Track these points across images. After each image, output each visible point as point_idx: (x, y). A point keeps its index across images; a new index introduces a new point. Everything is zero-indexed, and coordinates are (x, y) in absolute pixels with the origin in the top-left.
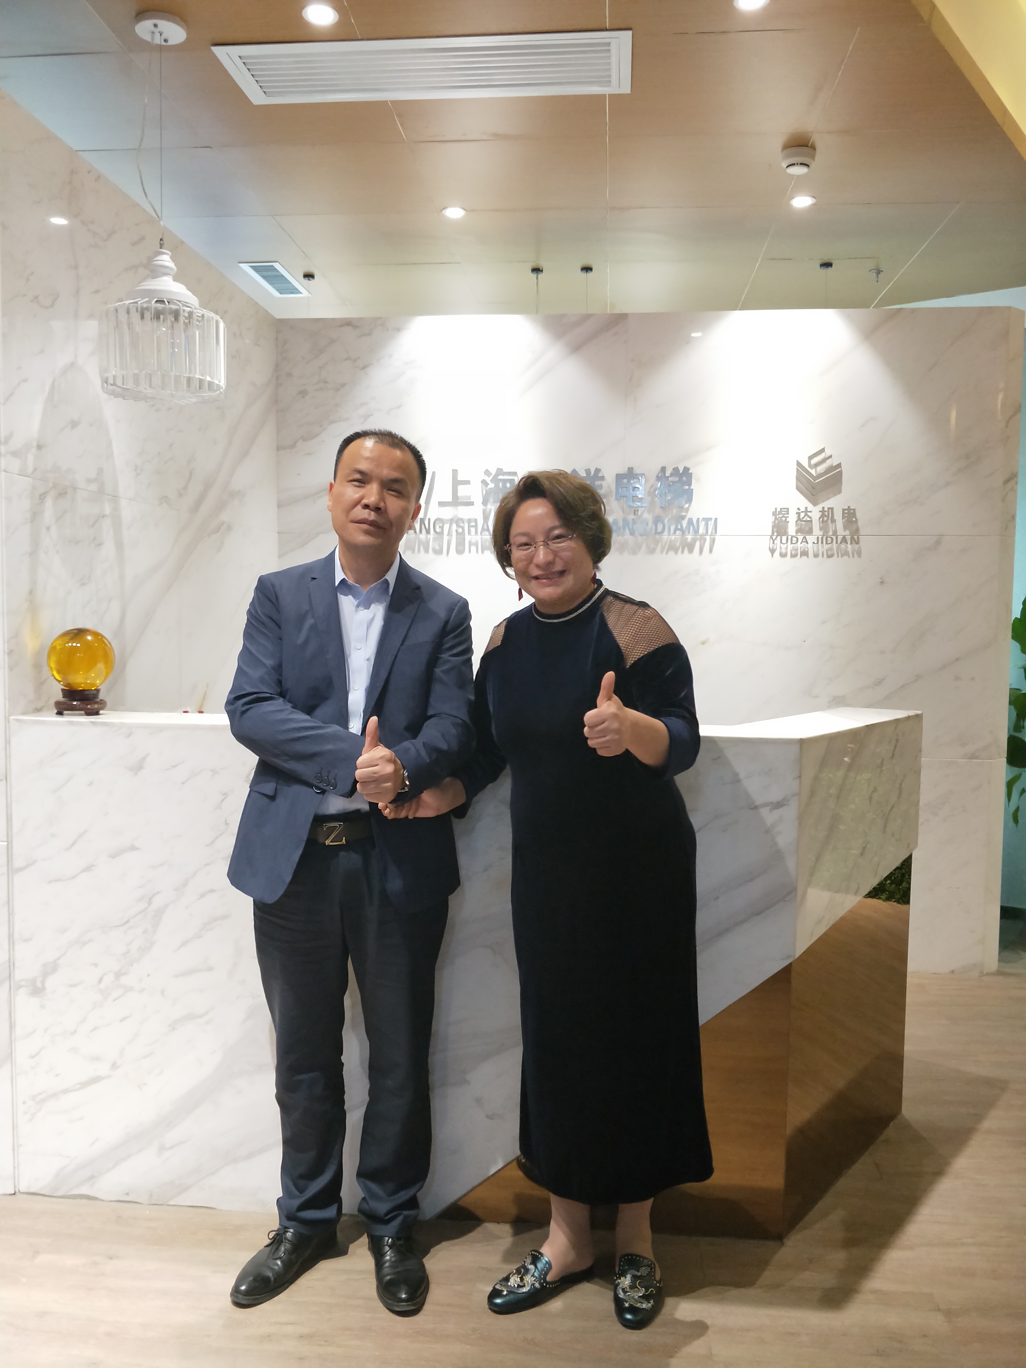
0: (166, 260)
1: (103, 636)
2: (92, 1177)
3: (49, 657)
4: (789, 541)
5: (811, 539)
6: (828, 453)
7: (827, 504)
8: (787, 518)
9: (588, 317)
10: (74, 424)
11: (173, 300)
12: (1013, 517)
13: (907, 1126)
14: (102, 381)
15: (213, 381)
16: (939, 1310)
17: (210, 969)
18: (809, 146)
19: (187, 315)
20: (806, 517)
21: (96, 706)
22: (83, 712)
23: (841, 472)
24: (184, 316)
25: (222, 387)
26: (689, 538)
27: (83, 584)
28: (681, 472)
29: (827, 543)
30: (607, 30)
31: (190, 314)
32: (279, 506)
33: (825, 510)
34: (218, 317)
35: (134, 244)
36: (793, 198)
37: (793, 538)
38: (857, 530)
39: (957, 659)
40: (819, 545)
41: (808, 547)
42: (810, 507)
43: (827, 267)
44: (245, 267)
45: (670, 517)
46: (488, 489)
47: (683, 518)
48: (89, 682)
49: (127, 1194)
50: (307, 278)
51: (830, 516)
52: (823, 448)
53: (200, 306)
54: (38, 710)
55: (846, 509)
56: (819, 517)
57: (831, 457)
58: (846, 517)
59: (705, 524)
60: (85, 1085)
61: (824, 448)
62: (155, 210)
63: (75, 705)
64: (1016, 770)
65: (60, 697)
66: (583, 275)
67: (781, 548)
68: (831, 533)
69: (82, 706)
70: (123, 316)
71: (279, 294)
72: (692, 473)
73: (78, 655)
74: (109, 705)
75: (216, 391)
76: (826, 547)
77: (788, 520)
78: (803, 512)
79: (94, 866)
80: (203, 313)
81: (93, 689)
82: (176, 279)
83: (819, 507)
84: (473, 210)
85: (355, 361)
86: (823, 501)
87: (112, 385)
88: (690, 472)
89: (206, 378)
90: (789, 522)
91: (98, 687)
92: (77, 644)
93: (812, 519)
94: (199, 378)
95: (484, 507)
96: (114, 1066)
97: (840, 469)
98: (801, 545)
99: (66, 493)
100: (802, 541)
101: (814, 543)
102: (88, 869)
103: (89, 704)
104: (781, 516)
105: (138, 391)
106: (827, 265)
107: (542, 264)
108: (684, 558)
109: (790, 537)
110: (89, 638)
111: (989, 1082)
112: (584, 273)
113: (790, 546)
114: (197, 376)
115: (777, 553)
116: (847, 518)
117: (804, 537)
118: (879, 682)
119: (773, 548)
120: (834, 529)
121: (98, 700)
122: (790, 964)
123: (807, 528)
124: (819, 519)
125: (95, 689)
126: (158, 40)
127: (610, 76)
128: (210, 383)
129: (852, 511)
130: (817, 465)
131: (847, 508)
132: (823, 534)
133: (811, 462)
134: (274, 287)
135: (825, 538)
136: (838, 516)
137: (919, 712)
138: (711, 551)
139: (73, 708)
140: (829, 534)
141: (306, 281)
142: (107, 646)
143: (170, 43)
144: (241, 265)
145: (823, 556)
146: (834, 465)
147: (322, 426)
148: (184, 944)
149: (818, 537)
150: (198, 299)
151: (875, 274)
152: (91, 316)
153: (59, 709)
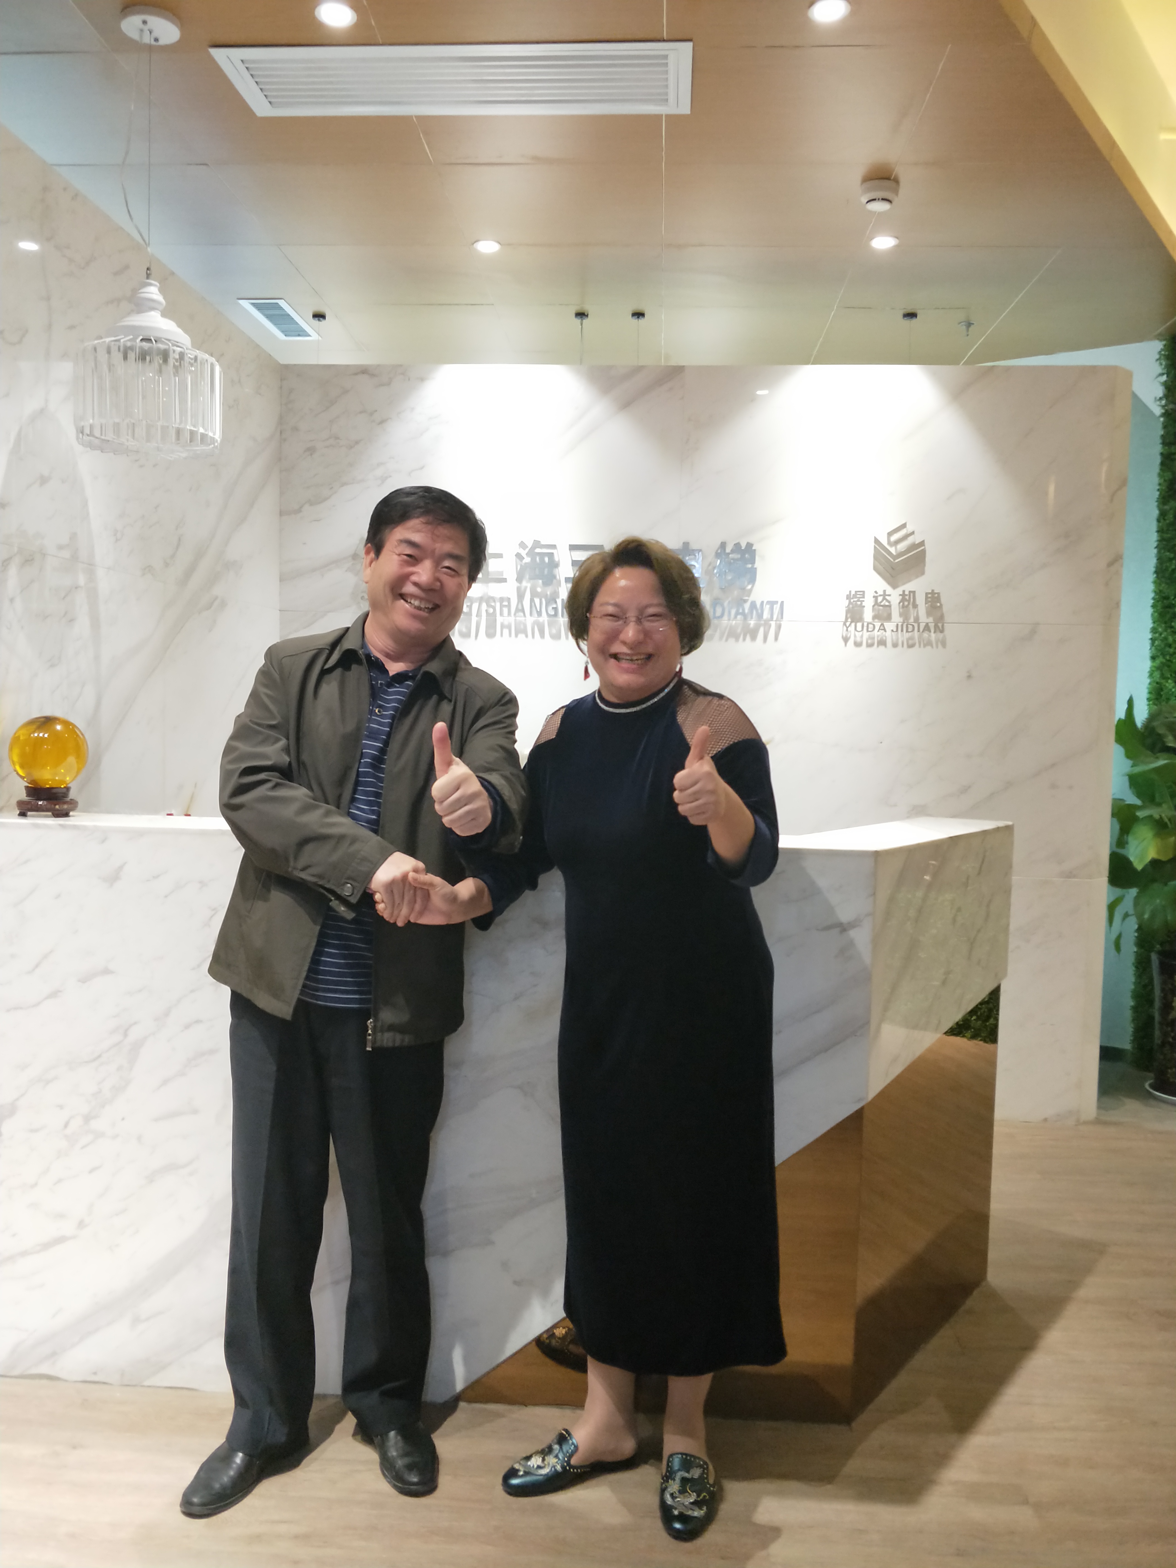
0: (153, 292)
1: (74, 726)
2: (54, 1354)
3: (11, 749)
4: (865, 628)
5: (890, 626)
6: (909, 528)
8: (863, 602)
9: (639, 369)
10: (44, 480)
11: (161, 338)
12: (1118, 605)
13: (993, 1295)
14: (77, 431)
15: (207, 433)
16: (1026, 1502)
17: (195, 1112)
18: (892, 178)
19: (177, 357)
20: (885, 601)
21: (65, 807)
22: (50, 813)
23: (924, 551)
24: (174, 358)
25: (217, 441)
26: (752, 623)
27: (52, 666)
28: (743, 548)
29: (907, 631)
30: (664, 41)
31: (182, 355)
32: (281, 581)
33: (906, 593)
34: (214, 359)
35: (116, 274)
36: (874, 238)
38: (942, 617)
39: (1053, 765)
40: (898, 633)
41: (887, 635)
42: (889, 590)
43: (911, 318)
44: (245, 304)
45: (730, 599)
46: (523, 565)
47: (745, 601)
48: (57, 778)
49: (95, 1373)
50: (317, 319)
51: (912, 600)
52: (904, 522)
53: (192, 346)
55: (929, 593)
56: (898, 601)
57: (913, 533)
58: (930, 602)
59: (770, 607)
60: (46, 1246)
61: (906, 523)
62: (141, 235)
63: (40, 805)
64: (1118, 891)
65: (23, 795)
66: (635, 321)
67: (855, 636)
68: (912, 620)
69: (49, 806)
70: (102, 356)
71: (284, 336)
72: (755, 550)
73: (45, 747)
74: (80, 805)
75: (210, 445)
76: (907, 635)
78: (880, 595)
79: (60, 991)
80: (195, 353)
81: (62, 786)
82: (164, 315)
83: (899, 591)
84: (509, 245)
85: (371, 414)
86: (904, 584)
87: (88, 435)
88: (753, 548)
89: (199, 430)
90: (864, 607)
92: (44, 734)
93: (892, 603)
94: (190, 430)
95: (519, 585)
96: (81, 1224)
97: (923, 548)
98: (879, 633)
99: (33, 560)
100: (879, 629)
101: (892, 631)
102: (54, 994)
103: (57, 805)
104: (856, 600)
105: (119, 444)
106: (911, 315)
107: (588, 308)
108: (746, 648)
109: (865, 624)
110: (59, 727)
111: (1085, 1245)
112: (636, 319)
113: (866, 635)
114: (188, 428)
115: (851, 642)
117: (882, 625)
118: (965, 790)
119: (846, 636)
120: (915, 615)
121: (68, 799)
122: (862, 1109)
123: (885, 614)
124: (899, 603)
125: (65, 787)
126: (147, 39)
127: (667, 94)
128: (203, 435)
129: (936, 595)
130: (897, 542)
131: (931, 591)
132: (903, 621)
133: (890, 540)
134: (278, 328)
135: (905, 625)
136: (921, 600)
137: (1010, 823)
138: (776, 639)
139: (38, 809)
140: (910, 621)
141: (316, 322)
142: (80, 737)
143: (162, 42)
144: (241, 302)
145: (903, 646)
146: (917, 543)
147: (332, 488)
148: (165, 1082)
149: (897, 625)
150: (191, 338)
151: (964, 327)
152: (65, 356)
153: (22, 809)
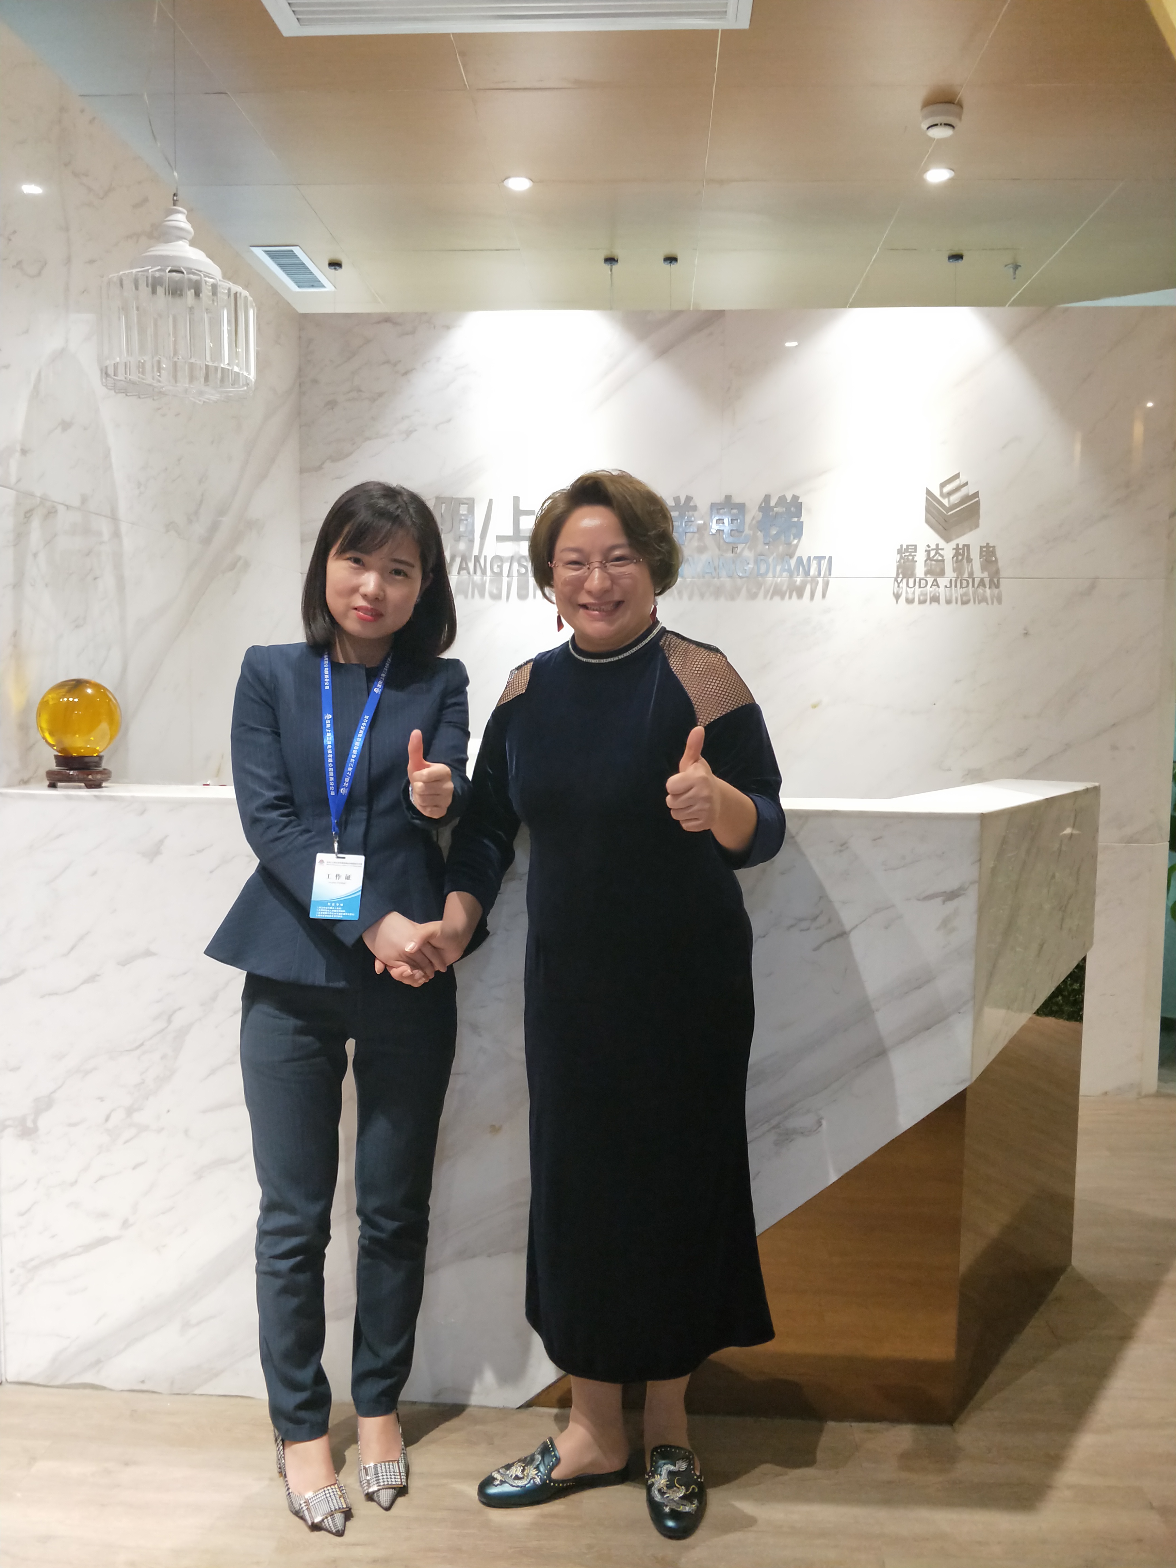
0: (180, 220)
1: (106, 689)
2: (98, 1362)
3: (39, 715)
4: (917, 584)
5: (943, 582)
6: (963, 479)
7: (962, 541)
8: (915, 557)
9: (676, 314)
10: (65, 426)
11: (192, 269)
13: (1080, 1280)
14: (101, 370)
15: (240, 372)
16: (1152, 1507)
18: (956, 102)
19: (209, 290)
20: (938, 555)
21: (99, 776)
22: (83, 784)
23: (978, 503)
24: (206, 291)
25: (251, 383)
26: (798, 580)
27: (77, 627)
29: (961, 587)
31: (214, 288)
32: (302, 541)
33: (960, 547)
34: (246, 291)
35: (136, 206)
36: (926, 171)
37: (922, 581)
38: (997, 572)
39: (1114, 725)
40: (951, 590)
41: (940, 591)
42: (942, 544)
43: (957, 260)
44: (259, 252)
47: (791, 557)
48: (89, 746)
49: (143, 1382)
50: (333, 267)
51: (966, 554)
52: (957, 472)
53: (224, 278)
54: (25, 782)
55: (984, 547)
56: (952, 556)
57: (966, 484)
58: (984, 556)
59: (817, 563)
60: (89, 1247)
61: (959, 473)
62: (166, 159)
63: (71, 775)
65: (53, 766)
66: (667, 266)
68: (966, 575)
69: (81, 776)
70: (129, 288)
71: (297, 288)
72: (801, 503)
73: (76, 712)
74: (112, 776)
75: (243, 386)
76: (961, 591)
77: (915, 559)
78: (933, 549)
79: (98, 975)
80: (228, 286)
81: (95, 755)
82: (193, 244)
83: (953, 544)
84: (541, 182)
85: (395, 365)
86: (958, 537)
87: (112, 377)
88: (799, 501)
89: (233, 368)
90: (916, 561)
91: (100, 752)
92: (74, 699)
93: (944, 558)
94: (226, 369)
96: (126, 1224)
97: (977, 499)
98: (931, 589)
99: (55, 512)
100: (932, 585)
101: (946, 586)
102: (92, 979)
103: (88, 775)
104: (907, 554)
105: (144, 385)
106: (957, 257)
107: (618, 253)
108: (792, 604)
109: (917, 580)
110: (89, 691)
112: (668, 264)
113: (918, 591)
114: (222, 366)
115: (902, 599)
116: (984, 558)
117: (935, 580)
118: (1022, 753)
119: (897, 592)
120: (970, 570)
121: (101, 769)
122: (965, 1090)
123: (938, 570)
124: (953, 558)
125: (97, 756)
129: (992, 549)
130: (950, 494)
131: (985, 545)
132: (957, 575)
133: (943, 491)
134: (292, 279)
135: (959, 580)
136: (975, 554)
137: (1097, 784)
138: (824, 596)
139: (69, 779)
140: (964, 576)
141: (331, 271)
142: (112, 702)
144: (253, 249)
145: (957, 603)
146: (970, 494)
147: (355, 443)
148: (213, 1072)
149: (951, 580)
150: (220, 270)
151: (1011, 269)
152: (85, 292)
153: (52, 780)
